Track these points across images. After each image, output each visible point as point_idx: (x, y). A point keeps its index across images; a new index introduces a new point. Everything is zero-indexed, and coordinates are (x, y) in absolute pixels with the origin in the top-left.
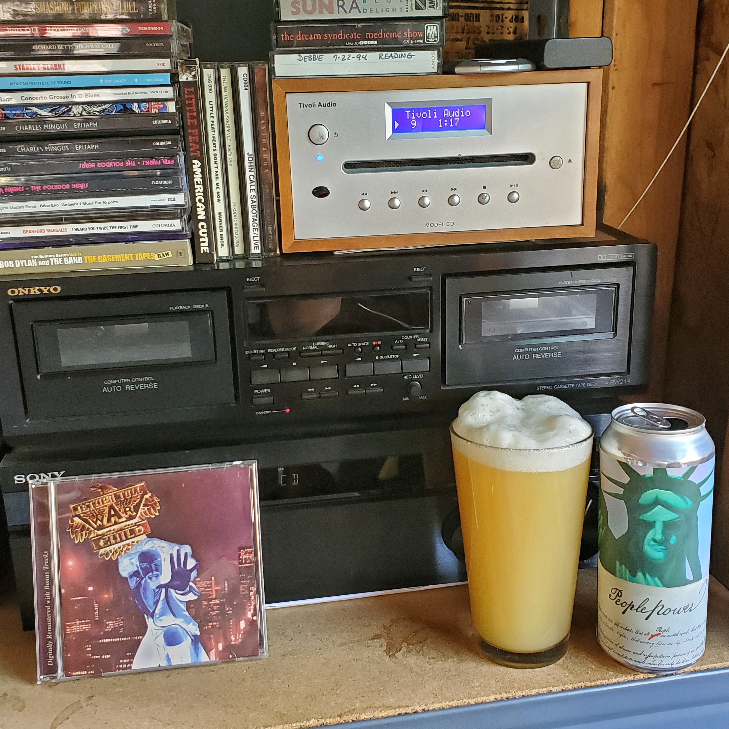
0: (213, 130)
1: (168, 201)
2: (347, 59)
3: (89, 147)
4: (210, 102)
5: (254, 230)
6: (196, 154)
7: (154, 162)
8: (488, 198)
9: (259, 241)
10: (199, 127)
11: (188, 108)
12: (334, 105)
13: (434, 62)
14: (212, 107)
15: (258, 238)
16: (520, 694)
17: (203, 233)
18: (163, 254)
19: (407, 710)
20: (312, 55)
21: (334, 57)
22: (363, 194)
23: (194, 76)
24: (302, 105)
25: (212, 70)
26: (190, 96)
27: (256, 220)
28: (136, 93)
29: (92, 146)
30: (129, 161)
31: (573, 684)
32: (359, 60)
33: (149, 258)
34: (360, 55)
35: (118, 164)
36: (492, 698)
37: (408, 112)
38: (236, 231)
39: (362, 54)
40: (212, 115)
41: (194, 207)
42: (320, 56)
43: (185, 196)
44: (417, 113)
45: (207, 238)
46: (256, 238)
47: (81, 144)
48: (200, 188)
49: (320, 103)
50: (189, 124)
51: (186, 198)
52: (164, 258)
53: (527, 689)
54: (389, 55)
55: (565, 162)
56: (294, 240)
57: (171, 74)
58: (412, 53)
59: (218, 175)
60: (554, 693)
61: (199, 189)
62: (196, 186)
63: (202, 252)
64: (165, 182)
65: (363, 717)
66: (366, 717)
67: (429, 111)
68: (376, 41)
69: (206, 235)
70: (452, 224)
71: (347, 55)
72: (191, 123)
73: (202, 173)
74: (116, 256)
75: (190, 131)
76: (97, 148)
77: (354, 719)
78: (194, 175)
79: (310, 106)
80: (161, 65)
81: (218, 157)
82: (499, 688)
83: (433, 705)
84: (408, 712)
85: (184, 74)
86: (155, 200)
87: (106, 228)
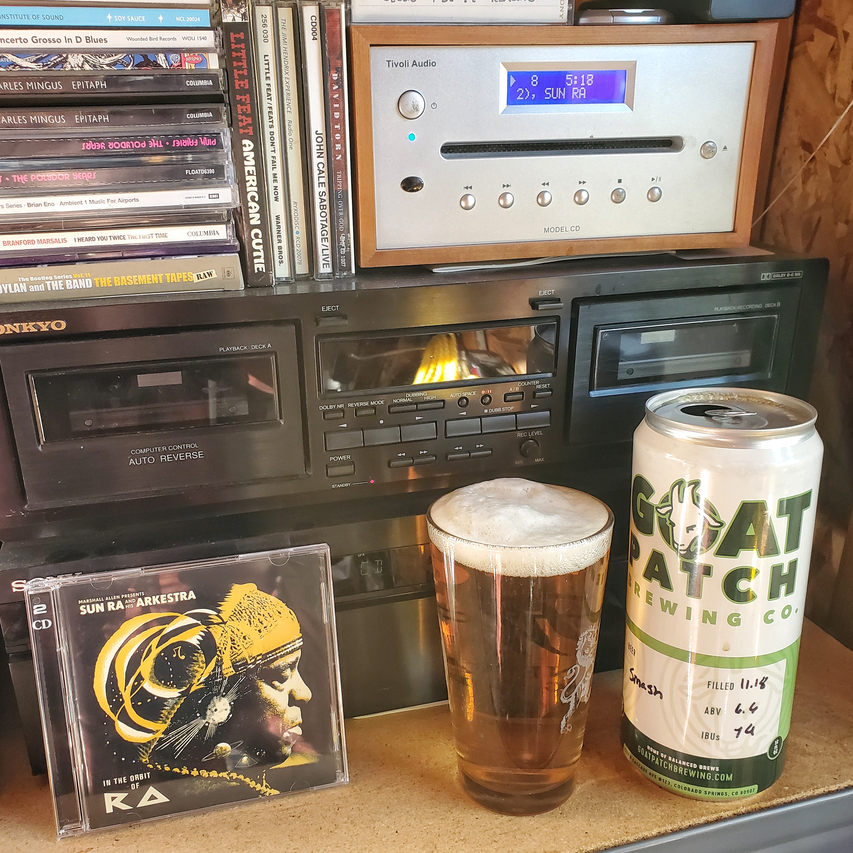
0: (269, 97)
1: (210, 198)
3: (95, 119)
4: (265, 56)
5: (323, 239)
6: (246, 131)
7: (188, 143)
9: (329, 256)
10: (251, 91)
11: (235, 64)
12: (434, 64)
13: (564, 8)
14: (268, 64)
15: (328, 252)
17: (257, 244)
18: (204, 274)
22: (466, 188)
23: (243, 15)
25: (268, 8)
26: (239, 46)
27: (326, 226)
28: (161, 38)
29: (100, 117)
30: (152, 140)
33: (185, 280)
35: (137, 144)
38: (298, 243)
40: (268, 75)
41: (246, 208)
43: (232, 190)
45: (262, 251)
46: (325, 252)
47: (83, 113)
48: (253, 181)
49: (415, 61)
50: (237, 87)
51: (234, 194)
52: (205, 279)
55: (719, 150)
56: (376, 251)
57: (210, 11)
59: (275, 162)
62: (247, 178)
63: (256, 271)
64: (205, 172)
70: (577, 229)
72: (240, 85)
73: (257, 158)
75: (238, 97)
76: (106, 120)
78: (245, 161)
79: (402, 65)
81: (277, 136)
85: (229, 11)
86: (190, 198)
87: (121, 238)
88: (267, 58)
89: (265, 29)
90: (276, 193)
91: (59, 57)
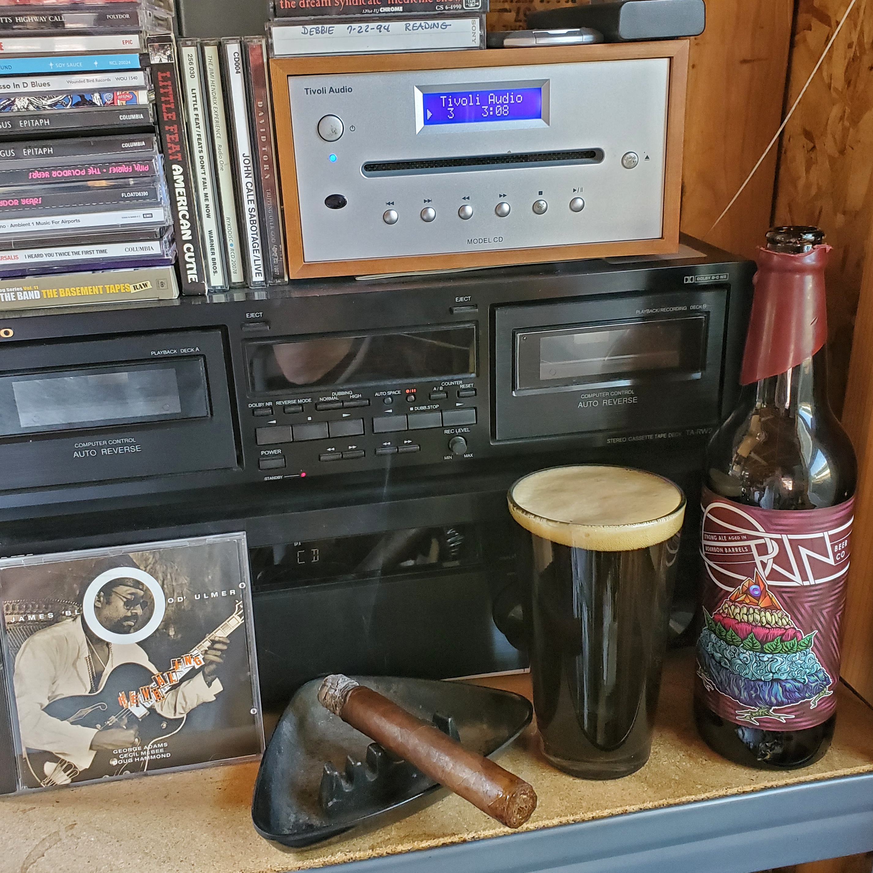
0: (198, 126)
1: (144, 217)
2: (364, 31)
3: (40, 151)
4: (192, 90)
5: (255, 251)
6: (175, 157)
7: (123, 169)
8: (545, 206)
9: (262, 266)
10: (178, 122)
11: (163, 99)
12: (350, 90)
13: (475, 33)
14: (195, 97)
15: (260, 262)
16: (590, 815)
17: (190, 257)
18: (140, 285)
19: (453, 839)
20: (320, 26)
21: (348, 28)
22: (389, 204)
23: (170, 57)
24: (309, 90)
25: (193, 48)
26: (165, 83)
27: (257, 239)
28: (96, 80)
29: (45, 150)
30: (91, 168)
31: (652, 802)
32: (380, 31)
33: (123, 291)
34: (381, 26)
35: (78, 172)
36: (556, 821)
37: (443, 97)
38: (233, 254)
39: (383, 24)
40: (196, 106)
41: (177, 225)
42: (329, 28)
43: (165, 210)
44: (455, 100)
45: (194, 263)
46: (257, 263)
47: (30, 147)
48: (184, 201)
49: (331, 88)
50: (166, 119)
51: (166, 213)
52: (141, 290)
53: (598, 810)
54: (418, 25)
55: (641, 160)
56: (304, 263)
57: (141, 55)
58: (448, 22)
59: (206, 183)
60: (631, 813)
61: (182, 201)
62: (178, 199)
63: (190, 281)
64: (139, 194)
65: (400, 848)
66: (404, 849)
67: (471, 96)
68: (401, 8)
69: (193, 260)
70: (501, 239)
71: (364, 25)
72: (168, 117)
73: (186, 181)
74: (82, 288)
75: (167, 128)
76: (50, 152)
77: (389, 851)
78: (175, 184)
79: (319, 92)
80: (127, 43)
81: (206, 160)
82: (564, 808)
83: (484, 833)
84: (454, 841)
85: (156, 54)
86: (126, 217)
87: (66, 254)
88: (194, 91)
89: (191, 66)
90: (208, 211)
91: (8, 101)
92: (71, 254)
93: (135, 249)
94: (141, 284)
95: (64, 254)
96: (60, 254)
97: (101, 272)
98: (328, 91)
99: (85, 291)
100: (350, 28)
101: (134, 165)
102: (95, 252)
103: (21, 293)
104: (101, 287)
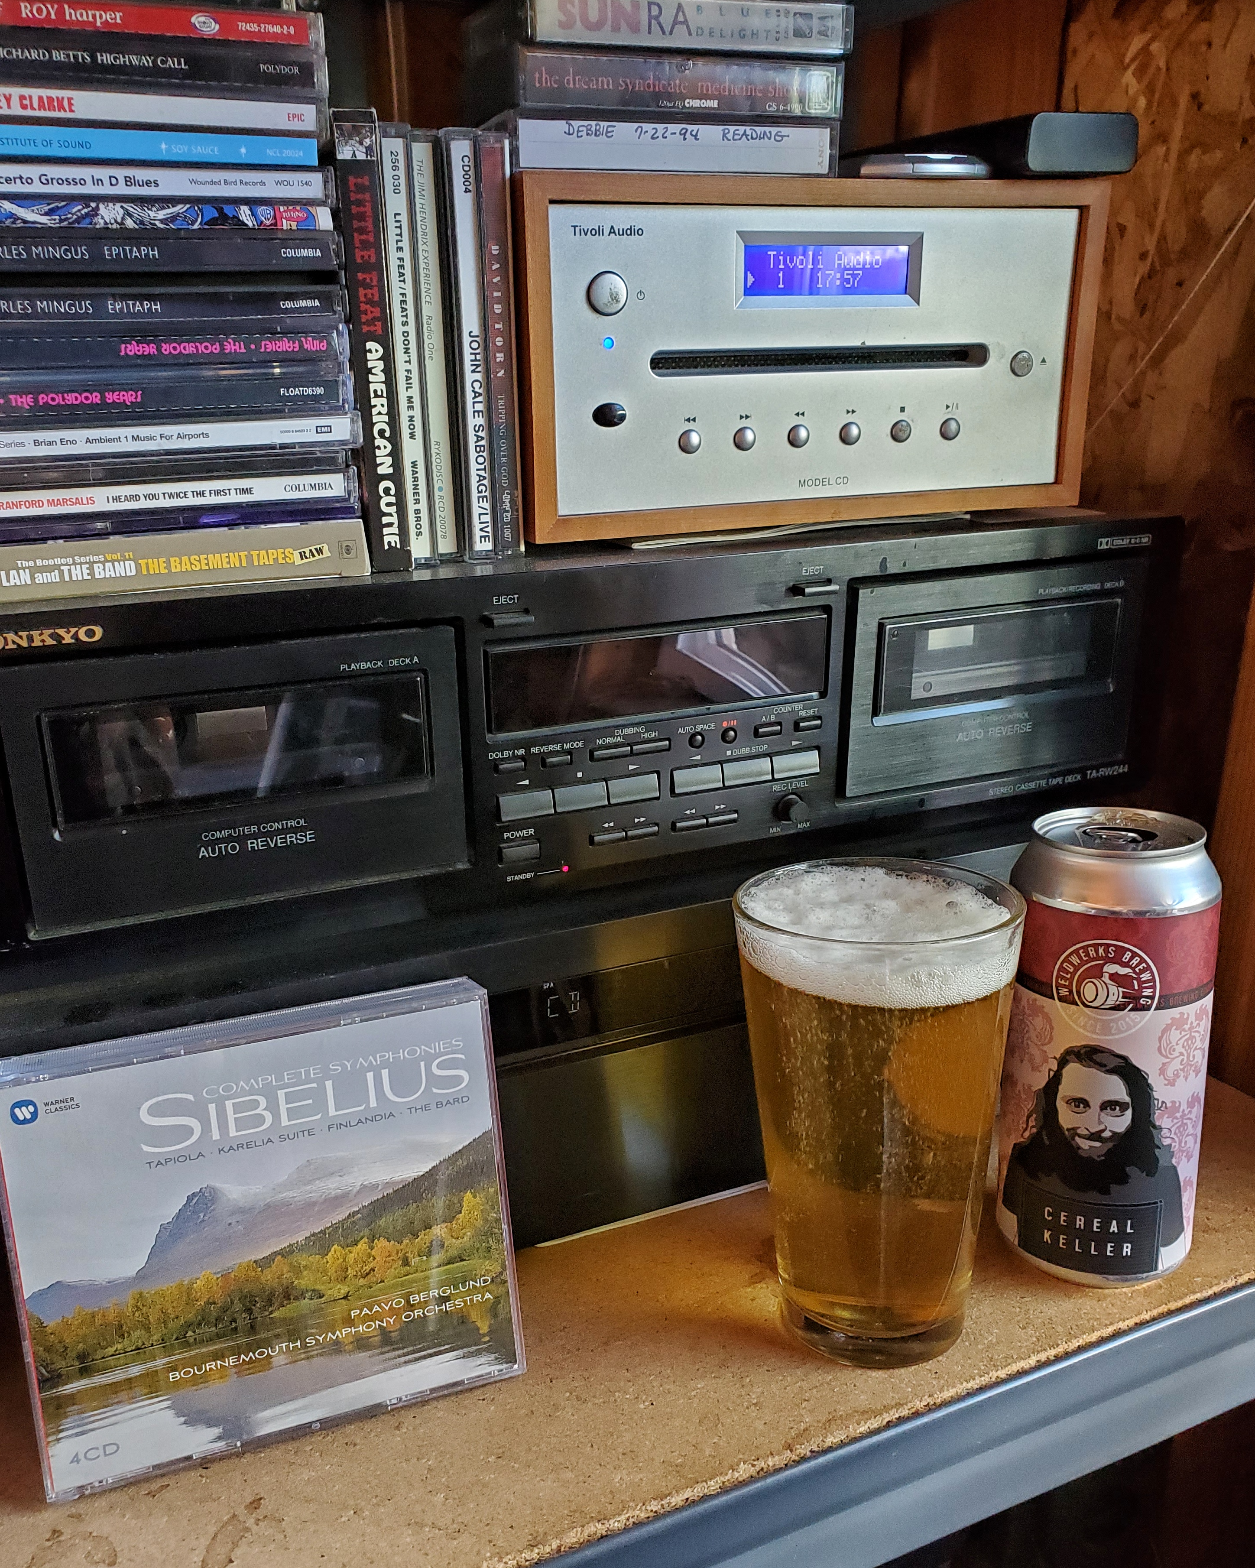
0: (402, 279)
1: (317, 432)
3: (138, 307)
4: (396, 215)
5: (481, 499)
6: (373, 328)
7: (284, 345)
8: (907, 429)
9: (490, 524)
10: (377, 267)
11: (355, 224)
12: (639, 234)
13: (823, 151)
14: (400, 227)
15: (488, 518)
17: (388, 505)
18: (311, 551)
20: (593, 123)
21: (638, 130)
22: (685, 420)
23: (369, 149)
24: (577, 229)
25: (401, 140)
27: (486, 479)
28: (241, 182)
29: (146, 304)
30: (232, 341)
32: (685, 139)
33: (281, 561)
34: (688, 130)
35: (204, 348)
37: (772, 253)
38: (442, 504)
39: (691, 127)
40: (400, 244)
41: (370, 448)
42: (609, 127)
43: (352, 420)
45: (395, 515)
46: (483, 518)
47: (121, 298)
48: (383, 405)
51: (354, 426)
52: (312, 559)
54: (741, 132)
55: (1036, 363)
56: (557, 518)
57: (319, 142)
58: (784, 131)
59: (411, 378)
61: (380, 406)
62: (374, 401)
63: (386, 547)
64: (309, 391)
68: (716, 102)
69: (393, 509)
70: (845, 480)
71: (660, 127)
72: (362, 257)
73: (386, 371)
74: (211, 556)
75: (360, 276)
76: (157, 309)
78: (370, 376)
79: (594, 233)
80: (296, 119)
85: (346, 143)
86: (289, 432)
87: (182, 495)
88: (398, 218)
89: (396, 173)
90: (412, 427)
91: (84, 208)
92: (190, 495)
93: (302, 488)
94: (313, 548)
95: (178, 495)
96: (171, 496)
97: (243, 527)
98: (606, 232)
99: (217, 561)
100: (640, 130)
101: (303, 339)
102: (233, 492)
103: (101, 566)
104: (243, 554)
